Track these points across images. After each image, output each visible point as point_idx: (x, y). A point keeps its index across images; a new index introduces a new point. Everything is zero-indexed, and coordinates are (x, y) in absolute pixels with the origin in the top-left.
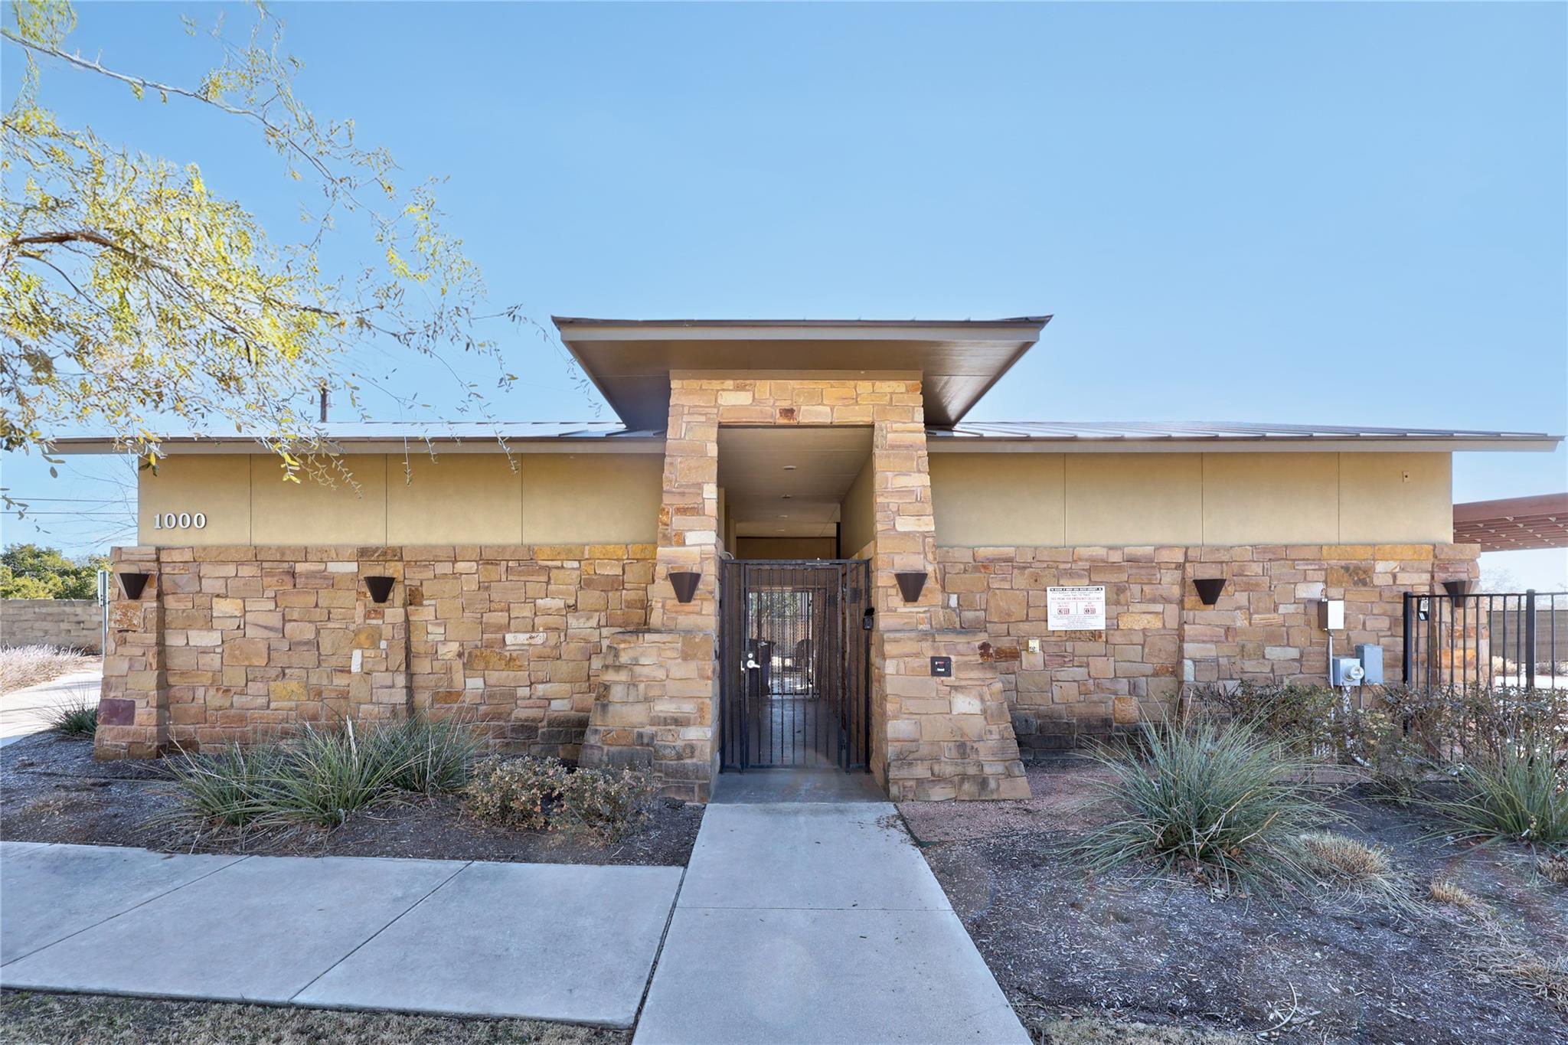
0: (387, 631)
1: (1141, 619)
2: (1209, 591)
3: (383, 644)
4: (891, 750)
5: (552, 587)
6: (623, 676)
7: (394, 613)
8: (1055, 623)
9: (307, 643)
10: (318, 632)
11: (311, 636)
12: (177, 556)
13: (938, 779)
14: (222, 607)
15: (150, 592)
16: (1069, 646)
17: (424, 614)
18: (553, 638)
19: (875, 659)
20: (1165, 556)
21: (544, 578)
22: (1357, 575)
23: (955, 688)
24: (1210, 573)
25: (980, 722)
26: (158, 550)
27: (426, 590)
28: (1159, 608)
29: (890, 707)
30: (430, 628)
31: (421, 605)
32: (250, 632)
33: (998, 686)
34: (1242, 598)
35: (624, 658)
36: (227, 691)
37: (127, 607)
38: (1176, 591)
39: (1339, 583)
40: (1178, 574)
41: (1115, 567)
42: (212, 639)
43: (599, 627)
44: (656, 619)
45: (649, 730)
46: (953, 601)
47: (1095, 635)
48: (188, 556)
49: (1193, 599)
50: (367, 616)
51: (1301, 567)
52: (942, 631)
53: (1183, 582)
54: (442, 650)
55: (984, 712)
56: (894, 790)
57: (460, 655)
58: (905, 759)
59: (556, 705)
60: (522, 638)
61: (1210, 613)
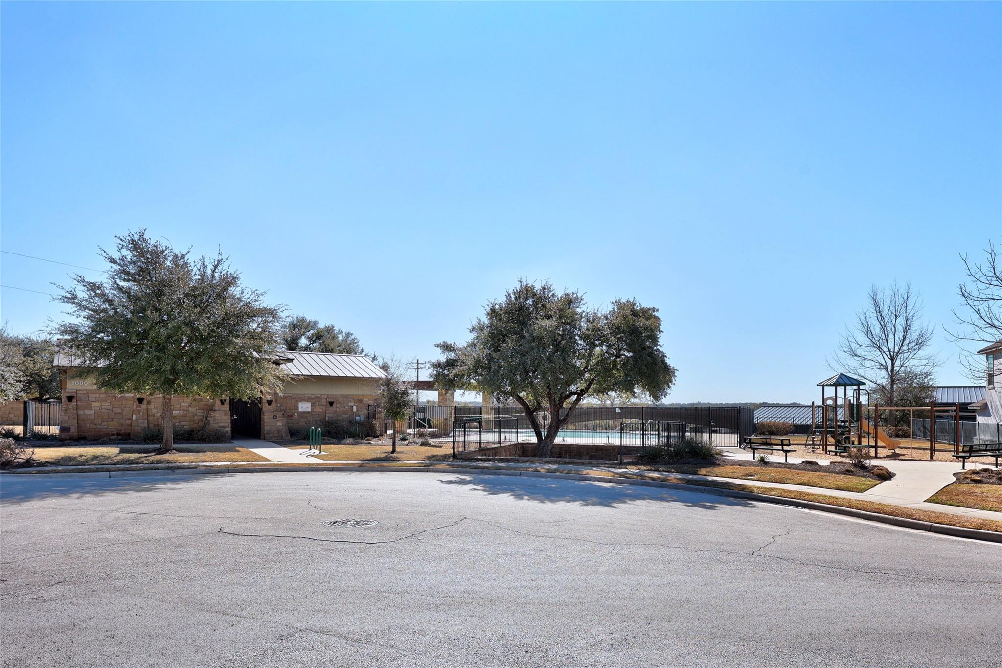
0: (142, 410)
1: (318, 409)
2: (331, 404)
3: (141, 413)
4: (265, 432)
5: (185, 401)
6: (212, 419)
7: (144, 406)
8: (300, 410)
9: (120, 413)
10: (122, 410)
11: (121, 411)
12: (81, 392)
13: (274, 436)
14: (94, 404)
15: (74, 400)
16: (303, 415)
17: (152, 406)
18: (185, 412)
19: (262, 416)
20: (323, 397)
21: (183, 399)
22: (361, 401)
23: (278, 421)
24: (331, 400)
25: (282, 427)
26: (77, 390)
27: (152, 401)
28: (321, 407)
29: (265, 424)
30: (153, 410)
31: (150, 404)
32: (102, 410)
33: (285, 421)
34: (338, 405)
35: (212, 416)
36: (96, 424)
37: (67, 404)
38: (325, 403)
39: (357, 403)
40: (326, 400)
41: (313, 399)
42: (92, 412)
43: (197, 409)
44: (216, 408)
45: (218, 429)
46: (279, 405)
47: (308, 412)
48: (85, 392)
49: (328, 405)
50: (137, 407)
51: (350, 399)
52: (276, 411)
53: (326, 402)
54: (156, 415)
55: (283, 425)
56: (266, 438)
57: (161, 416)
58: (268, 433)
59: (185, 427)
60: (177, 412)
61: (331, 408)
